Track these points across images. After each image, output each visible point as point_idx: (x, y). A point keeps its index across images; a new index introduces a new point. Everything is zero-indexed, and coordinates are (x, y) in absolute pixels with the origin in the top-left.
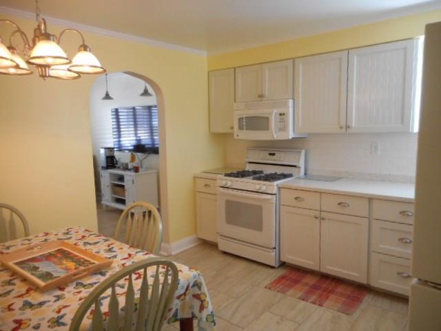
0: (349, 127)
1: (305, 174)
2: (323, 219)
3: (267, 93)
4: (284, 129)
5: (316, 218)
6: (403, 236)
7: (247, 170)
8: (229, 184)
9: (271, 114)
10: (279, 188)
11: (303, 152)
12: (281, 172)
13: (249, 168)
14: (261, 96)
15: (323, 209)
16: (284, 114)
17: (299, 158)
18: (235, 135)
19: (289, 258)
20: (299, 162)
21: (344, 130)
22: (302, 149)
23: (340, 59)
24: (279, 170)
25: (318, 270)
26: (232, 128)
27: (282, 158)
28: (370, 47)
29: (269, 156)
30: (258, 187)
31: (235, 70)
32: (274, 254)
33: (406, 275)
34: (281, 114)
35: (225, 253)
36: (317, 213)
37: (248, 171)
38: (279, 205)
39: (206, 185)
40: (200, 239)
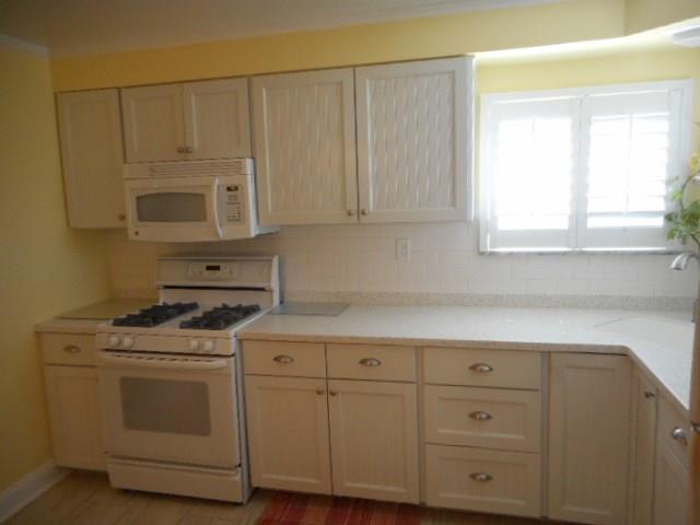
0: (363, 213)
1: (281, 302)
2: (333, 394)
3: (196, 144)
4: (238, 218)
5: (319, 393)
6: (475, 408)
7: (161, 304)
8: (127, 342)
9: (209, 187)
10: (240, 341)
11: (275, 260)
12: (237, 304)
13: (165, 298)
14: (184, 150)
15: (331, 375)
16: (236, 188)
17: (270, 272)
18: (131, 233)
19: (268, 478)
20: (269, 281)
21: (354, 219)
22: (273, 255)
23: (341, 84)
24: (232, 300)
25: (329, 493)
26: (123, 218)
27: (233, 274)
28: (403, 64)
29: (207, 273)
30: (194, 343)
31: (119, 93)
32: (238, 478)
33: (483, 477)
34: (229, 189)
35: (126, 492)
36: (321, 385)
37: (165, 307)
38: (243, 375)
39: (69, 349)
40: (60, 469)
